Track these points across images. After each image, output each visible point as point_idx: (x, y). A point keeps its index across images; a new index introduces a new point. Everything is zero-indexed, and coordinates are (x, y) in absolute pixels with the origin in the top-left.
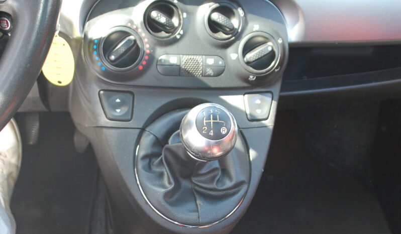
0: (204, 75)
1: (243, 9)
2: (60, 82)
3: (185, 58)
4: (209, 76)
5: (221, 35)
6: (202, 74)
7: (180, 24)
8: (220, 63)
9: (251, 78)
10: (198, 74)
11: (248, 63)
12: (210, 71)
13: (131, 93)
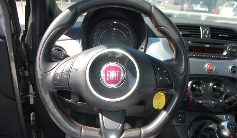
0: (211, 107)
1: (224, 84)
2: (158, 108)
3: (204, 101)
4: (212, 108)
5: (216, 93)
6: (210, 107)
7: (202, 89)
8: (216, 103)
9: (227, 109)
10: (208, 107)
11: (226, 103)
12: (213, 106)
13: (184, 113)
